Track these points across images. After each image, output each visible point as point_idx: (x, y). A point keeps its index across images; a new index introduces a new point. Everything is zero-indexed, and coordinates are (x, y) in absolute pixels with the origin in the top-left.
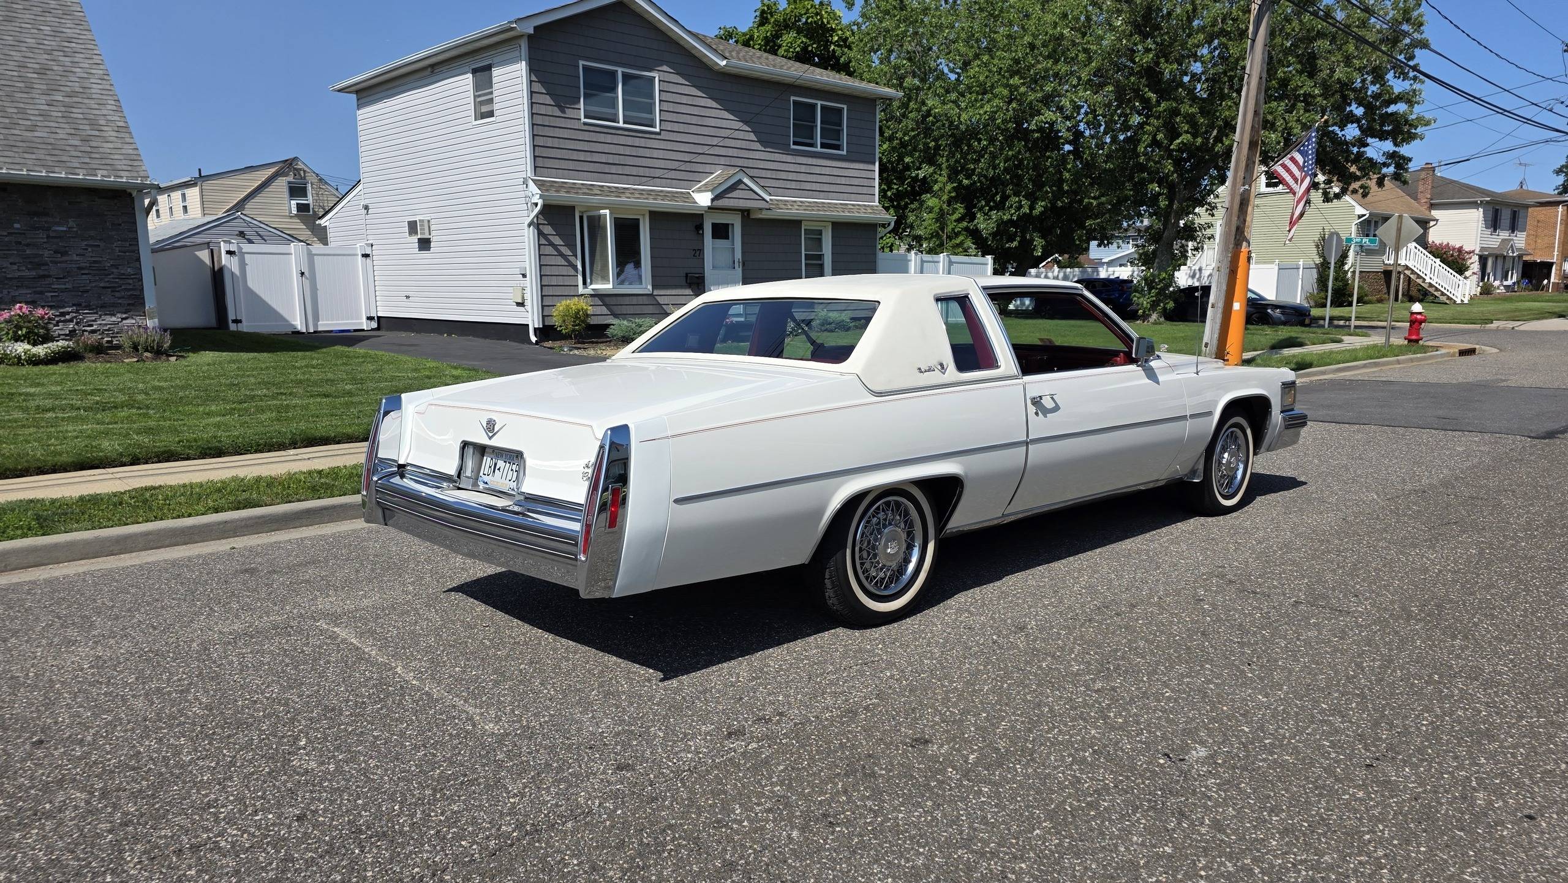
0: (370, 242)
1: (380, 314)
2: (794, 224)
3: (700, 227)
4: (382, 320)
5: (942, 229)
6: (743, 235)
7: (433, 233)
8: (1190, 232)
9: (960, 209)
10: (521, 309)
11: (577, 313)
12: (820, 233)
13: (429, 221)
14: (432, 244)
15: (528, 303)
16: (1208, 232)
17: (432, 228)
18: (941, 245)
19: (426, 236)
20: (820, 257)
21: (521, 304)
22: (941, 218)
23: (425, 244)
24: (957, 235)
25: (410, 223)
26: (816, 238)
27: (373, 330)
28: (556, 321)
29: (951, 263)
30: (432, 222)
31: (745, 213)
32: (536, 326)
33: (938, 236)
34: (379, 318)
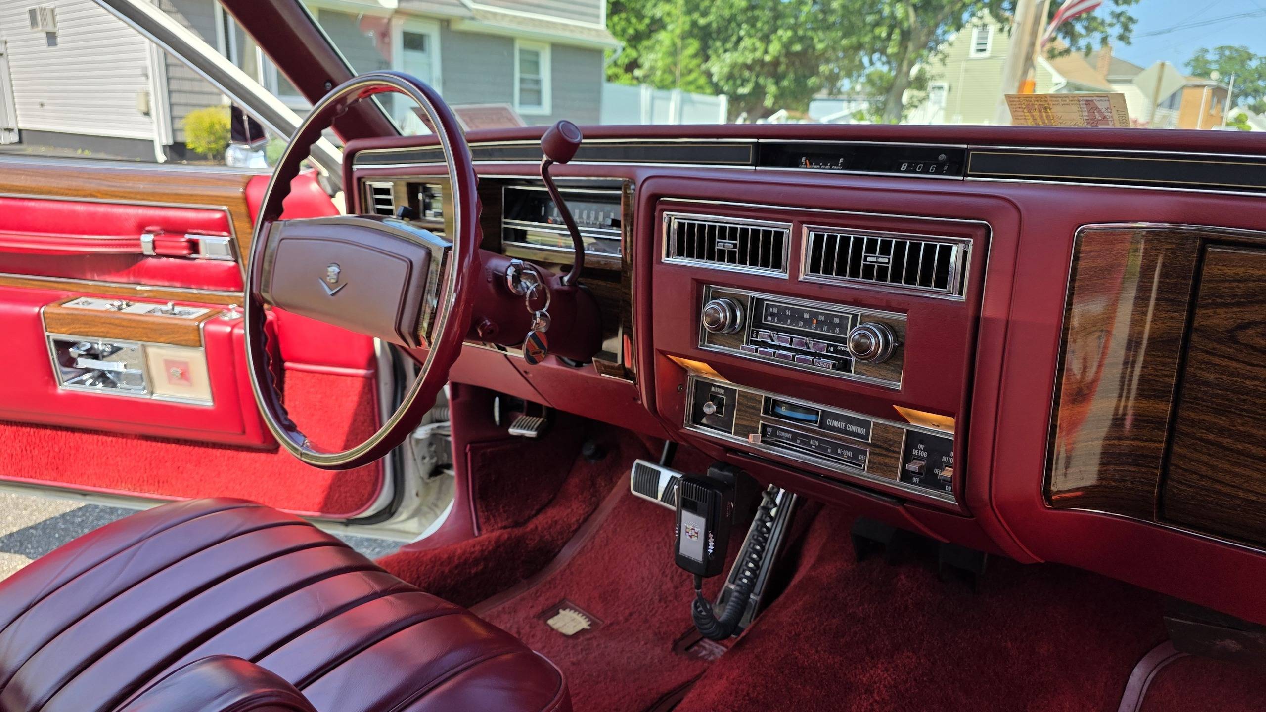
0: (4, 38)
1: (21, 126)
2: (506, 41)
3: (385, 34)
4: (24, 133)
5: (675, 64)
6: (444, 49)
7: (59, 25)
8: (920, 83)
9: (694, 46)
10: (146, 119)
11: (212, 126)
12: (537, 54)
13: (53, 11)
14: (59, 40)
15: (153, 112)
16: (938, 83)
17: (58, 18)
18: (674, 82)
19: (50, 29)
20: (538, 82)
21: (147, 114)
22: (674, 52)
23: (52, 38)
24: (690, 71)
25: (32, 13)
26: (531, 61)
27: (12, 144)
28: (188, 138)
29: (683, 102)
30: (57, 11)
31: (445, 23)
32: (165, 142)
33: (671, 72)
34: (20, 131)
